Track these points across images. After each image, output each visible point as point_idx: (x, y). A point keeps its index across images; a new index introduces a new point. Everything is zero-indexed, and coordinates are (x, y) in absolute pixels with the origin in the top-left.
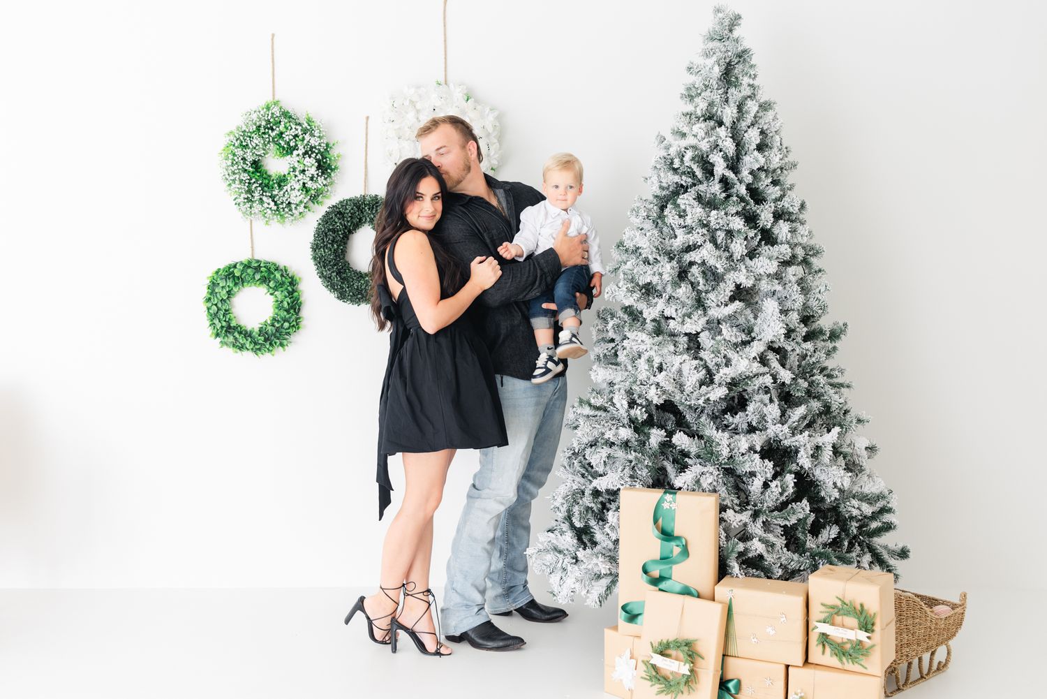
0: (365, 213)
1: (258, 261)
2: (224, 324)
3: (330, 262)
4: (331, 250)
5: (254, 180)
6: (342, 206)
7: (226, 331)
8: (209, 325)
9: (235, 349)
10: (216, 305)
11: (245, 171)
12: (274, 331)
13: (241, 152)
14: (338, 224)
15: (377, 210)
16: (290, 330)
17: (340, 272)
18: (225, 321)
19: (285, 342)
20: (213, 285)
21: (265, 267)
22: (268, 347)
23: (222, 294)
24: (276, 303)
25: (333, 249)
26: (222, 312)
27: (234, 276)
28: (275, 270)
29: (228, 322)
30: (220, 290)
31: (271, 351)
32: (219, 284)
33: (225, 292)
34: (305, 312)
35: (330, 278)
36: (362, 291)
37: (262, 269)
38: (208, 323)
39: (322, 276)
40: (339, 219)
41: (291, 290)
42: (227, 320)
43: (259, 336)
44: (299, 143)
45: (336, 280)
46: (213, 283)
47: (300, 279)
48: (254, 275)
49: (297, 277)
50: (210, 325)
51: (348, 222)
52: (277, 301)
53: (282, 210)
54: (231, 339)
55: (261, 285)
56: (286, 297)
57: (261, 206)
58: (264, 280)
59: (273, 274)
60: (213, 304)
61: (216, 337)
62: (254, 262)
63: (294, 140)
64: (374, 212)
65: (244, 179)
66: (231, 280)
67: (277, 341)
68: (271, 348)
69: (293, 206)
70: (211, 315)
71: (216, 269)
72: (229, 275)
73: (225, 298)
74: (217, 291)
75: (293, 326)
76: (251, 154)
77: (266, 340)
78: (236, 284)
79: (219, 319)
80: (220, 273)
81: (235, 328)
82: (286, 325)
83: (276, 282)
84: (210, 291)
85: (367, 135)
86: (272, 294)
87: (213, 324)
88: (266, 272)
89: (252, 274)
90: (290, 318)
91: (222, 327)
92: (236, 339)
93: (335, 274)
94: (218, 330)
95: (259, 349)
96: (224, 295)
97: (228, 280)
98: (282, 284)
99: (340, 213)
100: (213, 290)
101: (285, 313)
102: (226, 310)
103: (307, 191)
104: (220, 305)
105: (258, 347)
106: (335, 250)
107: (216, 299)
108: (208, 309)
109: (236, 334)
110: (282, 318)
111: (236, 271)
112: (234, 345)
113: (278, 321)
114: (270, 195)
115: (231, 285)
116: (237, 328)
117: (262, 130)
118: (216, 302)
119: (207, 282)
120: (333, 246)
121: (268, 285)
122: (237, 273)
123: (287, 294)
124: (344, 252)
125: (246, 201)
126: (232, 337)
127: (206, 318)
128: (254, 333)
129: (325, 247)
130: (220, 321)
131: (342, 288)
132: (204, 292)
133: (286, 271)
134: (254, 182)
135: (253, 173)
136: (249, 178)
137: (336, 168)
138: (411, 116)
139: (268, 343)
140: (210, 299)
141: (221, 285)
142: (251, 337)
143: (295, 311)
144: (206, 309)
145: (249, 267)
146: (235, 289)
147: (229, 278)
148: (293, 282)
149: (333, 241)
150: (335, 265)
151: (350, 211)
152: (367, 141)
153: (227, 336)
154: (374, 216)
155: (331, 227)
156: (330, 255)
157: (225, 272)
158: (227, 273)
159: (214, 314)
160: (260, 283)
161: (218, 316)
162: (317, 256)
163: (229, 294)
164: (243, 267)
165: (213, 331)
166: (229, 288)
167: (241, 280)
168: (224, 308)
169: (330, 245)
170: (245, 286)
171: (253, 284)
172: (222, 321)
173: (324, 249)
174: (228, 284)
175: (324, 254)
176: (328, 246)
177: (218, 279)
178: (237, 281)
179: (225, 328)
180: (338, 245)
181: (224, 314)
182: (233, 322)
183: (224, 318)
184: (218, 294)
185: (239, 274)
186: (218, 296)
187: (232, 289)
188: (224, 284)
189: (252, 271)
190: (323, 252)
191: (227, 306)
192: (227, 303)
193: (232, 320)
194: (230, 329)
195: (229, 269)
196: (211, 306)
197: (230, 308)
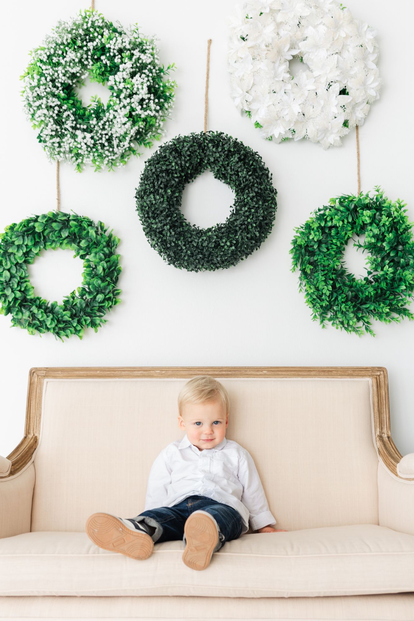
0: (208, 153)
1: (66, 215)
2: (18, 294)
3: (162, 212)
4: (163, 197)
5: (65, 107)
6: (179, 143)
7: (21, 305)
9: (31, 329)
10: (9, 270)
11: (54, 95)
12: (84, 305)
13: (51, 70)
14: (173, 164)
15: (223, 149)
16: (106, 304)
17: (175, 226)
18: (20, 291)
19: (98, 322)
20: (7, 243)
21: (74, 220)
22: (75, 324)
23: (16, 257)
24: (88, 269)
25: (165, 197)
26: (16, 280)
27: (34, 233)
28: (89, 225)
30: (15, 251)
31: (80, 331)
33: (20, 253)
34: (124, 284)
35: (161, 233)
36: (203, 250)
37: (71, 223)
39: (150, 232)
40: (175, 158)
41: (107, 252)
42: (23, 289)
43: (64, 311)
44: (126, 60)
45: (170, 234)
46: (6, 241)
47: (119, 240)
48: (60, 230)
49: (117, 236)
51: (186, 162)
52: (89, 266)
53: (99, 148)
54: (27, 314)
55: (69, 245)
56: (101, 260)
57: (73, 140)
58: (74, 238)
59: (85, 229)
60: (4, 269)
61: (7, 314)
62: (61, 215)
63: (120, 56)
64: (220, 149)
65: (53, 105)
66: (30, 238)
67: (88, 318)
68: (79, 328)
69: (115, 142)
70: (2, 284)
71: (10, 224)
72: (28, 230)
73: (20, 262)
74: (10, 250)
75: (109, 299)
76: (63, 71)
77: (73, 316)
78: (36, 244)
79: (12, 289)
80: (15, 229)
81: (33, 301)
82: (100, 297)
83: (90, 240)
84: (2, 252)
85: (208, 62)
86: (82, 257)
88: (76, 226)
89: (57, 229)
90: (105, 288)
91: (15, 299)
92: (33, 316)
93: (168, 227)
94: (9, 302)
95: (64, 329)
96: (20, 257)
97: (26, 237)
98: (97, 244)
99: (176, 150)
101: (100, 282)
102: (21, 278)
103: (134, 123)
104: (14, 271)
105: (61, 326)
106: (168, 198)
107: (9, 263)
109: (34, 309)
110: (95, 288)
111: (36, 225)
112: (30, 325)
113: (90, 293)
114: (85, 127)
115: (30, 244)
116: (35, 301)
117: (79, 43)
118: (8, 267)
120: (166, 192)
121: (79, 246)
122: (38, 229)
123: (103, 257)
125: (54, 133)
128: (57, 308)
129: (156, 192)
130: (13, 291)
131: (177, 245)
133: (102, 228)
134: (65, 110)
135: (64, 99)
136: (59, 103)
137: (170, 97)
138: (269, 31)
139: (76, 320)
140: (1, 262)
141: (16, 243)
142: (53, 313)
143: (112, 279)
145: (56, 221)
146: (35, 251)
147: (28, 236)
148: (111, 243)
149: (166, 187)
150: (167, 216)
151: (188, 149)
152: (208, 70)
153: (21, 312)
154: (221, 156)
155: (164, 168)
156: (162, 203)
157: (23, 227)
158: (24, 229)
159: (6, 282)
160: (68, 243)
161: (11, 285)
162: (145, 204)
163: (26, 257)
164: (46, 221)
165: (4, 305)
166: (27, 248)
167: (42, 238)
168: (20, 275)
169: (163, 191)
170: (47, 248)
171: (58, 244)
172: (15, 292)
173: (154, 196)
174: (25, 243)
175: (154, 202)
176: (160, 192)
177: (13, 237)
178: (37, 240)
179: (19, 301)
180: (171, 191)
181: (19, 282)
182: (30, 293)
183: (19, 288)
184: (12, 256)
185: (41, 231)
186: (13, 259)
187: (31, 250)
188: (21, 243)
189: (58, 226)
190: (153, 199)
191: (24, 273)
192: (23, 269)
193: (29, 290)
194: (26, 302)
195: (28, 225)
196: (3, 271)
197: (27, 275)
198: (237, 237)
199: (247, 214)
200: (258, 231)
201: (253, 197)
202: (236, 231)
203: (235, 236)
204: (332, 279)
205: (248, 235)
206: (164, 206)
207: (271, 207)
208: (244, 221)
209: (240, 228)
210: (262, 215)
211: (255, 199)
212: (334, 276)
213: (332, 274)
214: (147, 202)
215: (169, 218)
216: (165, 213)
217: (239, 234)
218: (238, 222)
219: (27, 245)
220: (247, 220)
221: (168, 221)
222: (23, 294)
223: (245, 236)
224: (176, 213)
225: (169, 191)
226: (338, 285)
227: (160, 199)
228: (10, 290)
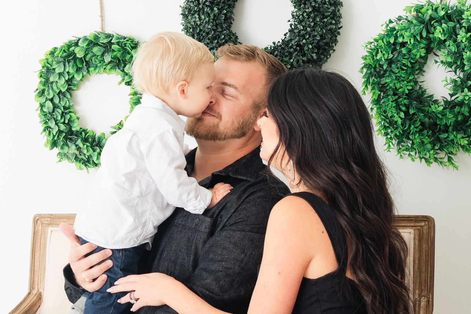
1: (109, 36)
2: (63, 128)
3: (208, 33)
4: (209, 15)
7: (66, 138)
8: (42, 128)
9: (78, 164)
10: (52, 100)
18: (64, 123)
20: (48, 71)
21: (116, 43)
23: (59, 84)
24: (135, 97)
25: (212, 16)
26: (59, 111)
27: (75, 58)
28: (132, 48)
29: (69, 124)
30: (57, 79)
32: (54, 69)
33: (63, 81)
37: (113, 47)
38: (41, 127)
42: (66, 122)
46: (48, 69)
48: (103, 55)
50: (45, 130)
52: (135, 94)
55: (113, 71)
58: (117, 64)
59: (129, 53)
61: (52, 147)
62: (103, 36)
66: (71, 64)
70: (45, 115)
72: (69, 56)
73: (63, 90)
74: (52, 79)
78: (78, 70)
79: (56, 121)
80: (56, 55)
81: (78, 133)
84: (43, 80)
86: (127, 84)
87: (48, 129)
88: (119, 51)
89: (99, 54)
91: (60, 132)
92: (79, 149)
94: (54, 136)
96: (62, 86)
97: (67, 64)
100: (47, 80)
102: (65, 108)
104: (56, 101)
106: (215, 16)
107: (51, 91)
108: (42, 106)
109: (79, 142)
111: (77, 50)
112: (76, 158)
115: (72, 71)
116: (80, 133)
118: (50, 97)
119: (39, 67)
120: (212, 10)
121: (123, 71)
122: (80, 54)
124: (229, 20)
126: (74, 147)
127: (39, 120)
128: (104, 141)
129: (200, 11)
130: (57, 124)
132: (36, 82)
140: (43, 92)
141: (57, 71)
142: (99, 147)
144: (38, 105)
145: (97, 45)
146: (78, 77)
147: (69, 62)
149: (212, 4)
150: (214, 38)
153: (67, 145)
156: (208, 22)
157: (63, 53)
158: (65, 54)
159: (50, 113)
160: (111, 68)
161: (55, 117)
162: (189, 25)
163: (69, 85)
164: (88, 45)
165: (48, 138)
166: (69, 75)
167: (85, 63)
168: (63, 105)
169: (208, 9)
170: (91, 73)
171: (102, 70)
172: (59, 124)
173: (199, 15)
174: (67, 70)
175: (199, 23)
176: (205, 10)
177: (54, 63)
178: (80, 66)
179: (64, 134)
180: (218, 9)
181: (63, 113)
182: (75, 125)
183: (63, 120)
184: (54, 84)
185: (83, 56)
186: (55, 88)
187: (73, 76)
188: (62, 70)
189: (100, 51)
190: (198, 19)
191: (68, 102)
192: (67, 98)
193: (73, 121)
194: (71, 135)
195: (68, 49)
196: (46, 101)
197: (71, 104)
198: (292, 60)
199: (303, 32)
200: (316, 53)
201: (310, 12)
202: (291, 54)
203: (291, 59)
204: (405, 105)
205: (303, 59)
206: (209, 27)
207: (331, 24)
208: (299, 41)
209: (295, 50)
210: (321, 33)
211: (312, 15)
212: (406, 102)
213: (405, 98)
214: (192, 23)
215: (216, 41)
216: (210, 36)
217: (293, 58)
218: (293, 42)
219: (68, 72)
220: (302, 41)
221: (214, 45)
222: (68, 127)
223: (301, 59)
224: (224, 34)
225: (215, 9)
226: (412, 112)
227: (205, 18)
228: (54, 122)
